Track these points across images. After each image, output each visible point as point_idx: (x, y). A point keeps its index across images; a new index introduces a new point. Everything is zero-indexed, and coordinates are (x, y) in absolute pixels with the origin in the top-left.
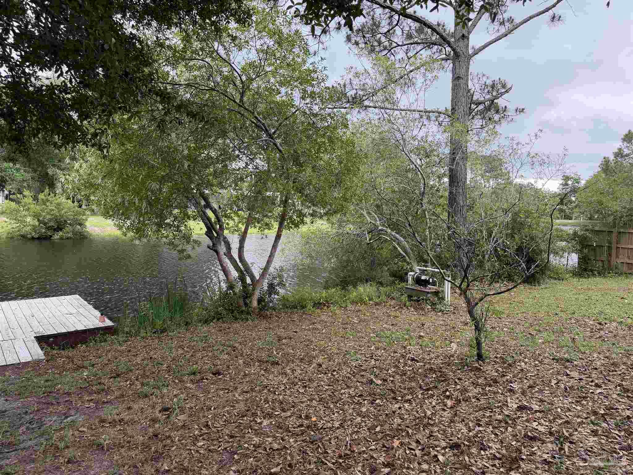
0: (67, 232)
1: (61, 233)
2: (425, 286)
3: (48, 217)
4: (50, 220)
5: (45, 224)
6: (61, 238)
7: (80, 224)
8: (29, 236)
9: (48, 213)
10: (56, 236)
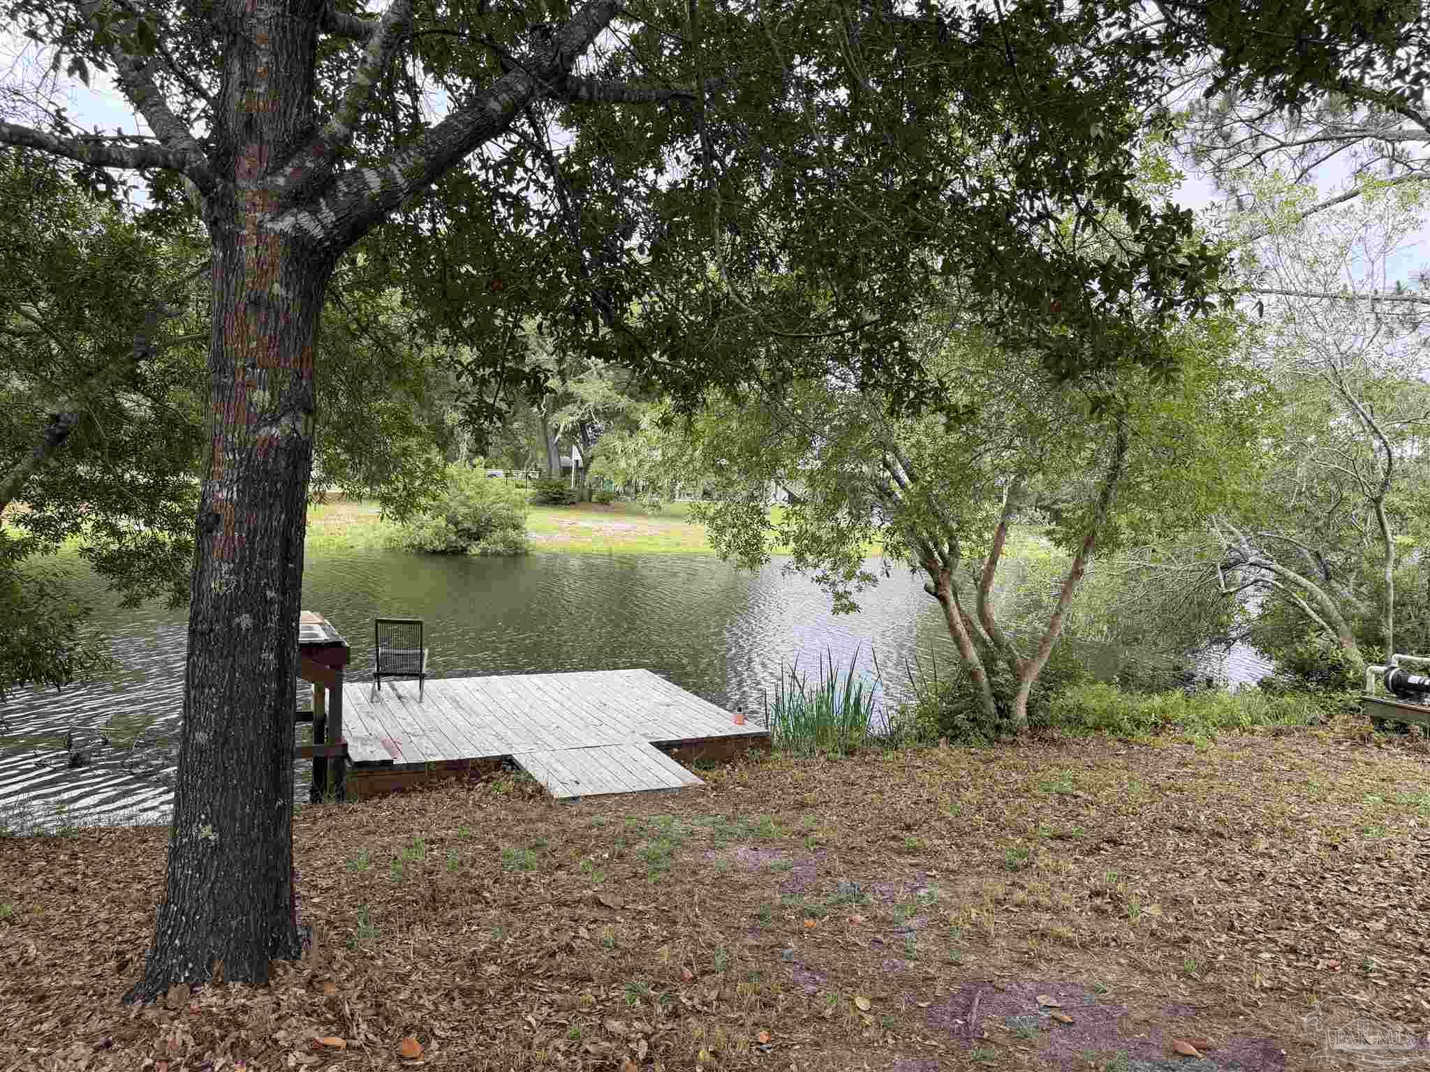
0: (494, 542)
1: (483, 544)
2: (1420, 699)
3: (463, 510)
4: (465, 516)
5: (456, 524)
6: (484, 554)
7: (516, 527)
8: (429, 547)
9: (463, 504)
10: (475, 549)
